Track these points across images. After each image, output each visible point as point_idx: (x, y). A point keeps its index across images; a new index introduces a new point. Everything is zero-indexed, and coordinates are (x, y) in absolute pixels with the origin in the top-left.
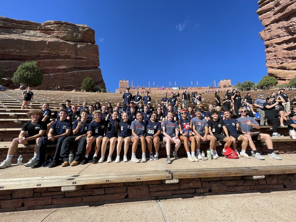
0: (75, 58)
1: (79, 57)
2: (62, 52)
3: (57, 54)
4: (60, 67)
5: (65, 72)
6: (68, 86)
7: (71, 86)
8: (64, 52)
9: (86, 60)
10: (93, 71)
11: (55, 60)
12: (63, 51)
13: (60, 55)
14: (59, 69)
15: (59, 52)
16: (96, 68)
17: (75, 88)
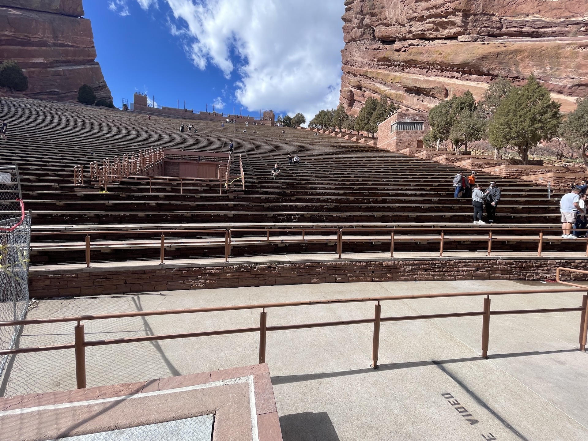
0: (55, 45)
1: (59, 42)
2: (34, 36)
3: (26, 38)
4: (35, 61)
5: (43, 68)
6: (51, 90)
7: (57, 90)
8: (37, 36)
9: (72, 48)
10: (86, 69)
11: (26, 48)
12: (36, 34)
13: (32, 39)
14: (34, 63)
15: (30, 36)
16: (91, 62)
17: (63, 95)
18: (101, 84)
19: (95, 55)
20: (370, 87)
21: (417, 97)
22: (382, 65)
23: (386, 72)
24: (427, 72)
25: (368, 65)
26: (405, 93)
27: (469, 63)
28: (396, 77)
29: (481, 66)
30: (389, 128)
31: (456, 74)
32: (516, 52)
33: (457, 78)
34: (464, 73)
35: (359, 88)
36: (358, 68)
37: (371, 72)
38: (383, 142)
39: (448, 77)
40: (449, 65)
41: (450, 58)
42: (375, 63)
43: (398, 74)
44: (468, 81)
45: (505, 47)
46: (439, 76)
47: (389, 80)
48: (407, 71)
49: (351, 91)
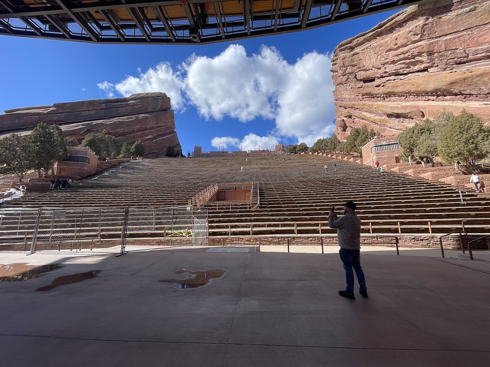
0: (157, 127)
1: (159, 125)
3: (145, 127)
4: (148, 137)
5: (151, 141)
6: (153, 151)
7: (156, 151)
8: (149, 125)
9: (164, 127)
10: (170, 136)
11: (144, 132)
13: (147, 127)
14: (147, 139)
15: (147, 125)
16: (173, 132)
17: (159, 153)
18: (177, 144)
19: (175, 128)
20: (358, 115)
21: (397, 120)
22: (366, 98)
23: (370, 103)
24: (405, 99)
25: (354, 100)
26: (387, 118)
27: (440, 89)
28: (378, 106)
29: (452, 90)
30: (370, 150)
31: (432, 98)
32: (482, 75)
33: (433, 100)
34: (438, 96)
35: (350, 117)
36: (347, 103)
37: (358, 105)
38: (367, 161)
39: (425, 100)
40: (423, 92)
41: (422, 87)
42: (361, 97)
43: (380, 103)
44: (444, 102)
45: (471, 72)
46: (416, 101)
47: (373, 109)
48: (388, 100)
49: (343, 120)
